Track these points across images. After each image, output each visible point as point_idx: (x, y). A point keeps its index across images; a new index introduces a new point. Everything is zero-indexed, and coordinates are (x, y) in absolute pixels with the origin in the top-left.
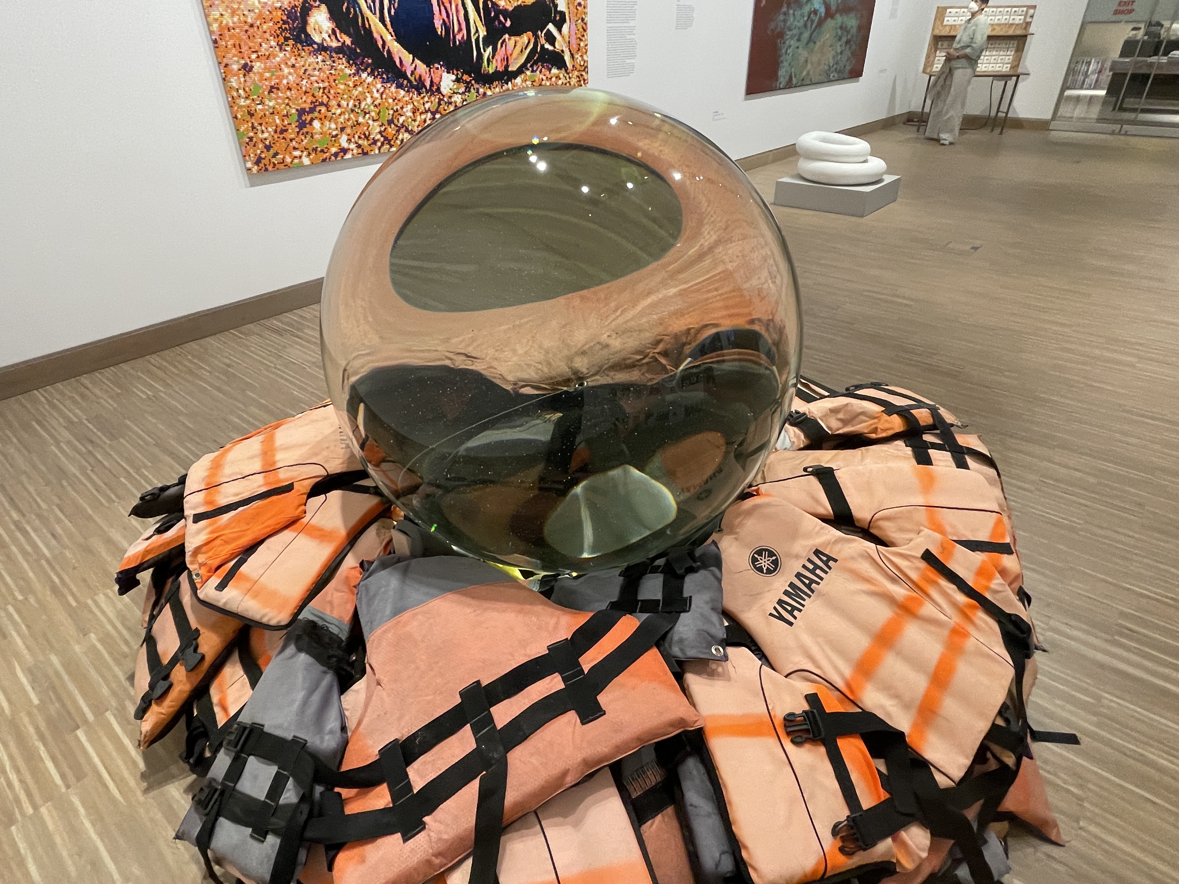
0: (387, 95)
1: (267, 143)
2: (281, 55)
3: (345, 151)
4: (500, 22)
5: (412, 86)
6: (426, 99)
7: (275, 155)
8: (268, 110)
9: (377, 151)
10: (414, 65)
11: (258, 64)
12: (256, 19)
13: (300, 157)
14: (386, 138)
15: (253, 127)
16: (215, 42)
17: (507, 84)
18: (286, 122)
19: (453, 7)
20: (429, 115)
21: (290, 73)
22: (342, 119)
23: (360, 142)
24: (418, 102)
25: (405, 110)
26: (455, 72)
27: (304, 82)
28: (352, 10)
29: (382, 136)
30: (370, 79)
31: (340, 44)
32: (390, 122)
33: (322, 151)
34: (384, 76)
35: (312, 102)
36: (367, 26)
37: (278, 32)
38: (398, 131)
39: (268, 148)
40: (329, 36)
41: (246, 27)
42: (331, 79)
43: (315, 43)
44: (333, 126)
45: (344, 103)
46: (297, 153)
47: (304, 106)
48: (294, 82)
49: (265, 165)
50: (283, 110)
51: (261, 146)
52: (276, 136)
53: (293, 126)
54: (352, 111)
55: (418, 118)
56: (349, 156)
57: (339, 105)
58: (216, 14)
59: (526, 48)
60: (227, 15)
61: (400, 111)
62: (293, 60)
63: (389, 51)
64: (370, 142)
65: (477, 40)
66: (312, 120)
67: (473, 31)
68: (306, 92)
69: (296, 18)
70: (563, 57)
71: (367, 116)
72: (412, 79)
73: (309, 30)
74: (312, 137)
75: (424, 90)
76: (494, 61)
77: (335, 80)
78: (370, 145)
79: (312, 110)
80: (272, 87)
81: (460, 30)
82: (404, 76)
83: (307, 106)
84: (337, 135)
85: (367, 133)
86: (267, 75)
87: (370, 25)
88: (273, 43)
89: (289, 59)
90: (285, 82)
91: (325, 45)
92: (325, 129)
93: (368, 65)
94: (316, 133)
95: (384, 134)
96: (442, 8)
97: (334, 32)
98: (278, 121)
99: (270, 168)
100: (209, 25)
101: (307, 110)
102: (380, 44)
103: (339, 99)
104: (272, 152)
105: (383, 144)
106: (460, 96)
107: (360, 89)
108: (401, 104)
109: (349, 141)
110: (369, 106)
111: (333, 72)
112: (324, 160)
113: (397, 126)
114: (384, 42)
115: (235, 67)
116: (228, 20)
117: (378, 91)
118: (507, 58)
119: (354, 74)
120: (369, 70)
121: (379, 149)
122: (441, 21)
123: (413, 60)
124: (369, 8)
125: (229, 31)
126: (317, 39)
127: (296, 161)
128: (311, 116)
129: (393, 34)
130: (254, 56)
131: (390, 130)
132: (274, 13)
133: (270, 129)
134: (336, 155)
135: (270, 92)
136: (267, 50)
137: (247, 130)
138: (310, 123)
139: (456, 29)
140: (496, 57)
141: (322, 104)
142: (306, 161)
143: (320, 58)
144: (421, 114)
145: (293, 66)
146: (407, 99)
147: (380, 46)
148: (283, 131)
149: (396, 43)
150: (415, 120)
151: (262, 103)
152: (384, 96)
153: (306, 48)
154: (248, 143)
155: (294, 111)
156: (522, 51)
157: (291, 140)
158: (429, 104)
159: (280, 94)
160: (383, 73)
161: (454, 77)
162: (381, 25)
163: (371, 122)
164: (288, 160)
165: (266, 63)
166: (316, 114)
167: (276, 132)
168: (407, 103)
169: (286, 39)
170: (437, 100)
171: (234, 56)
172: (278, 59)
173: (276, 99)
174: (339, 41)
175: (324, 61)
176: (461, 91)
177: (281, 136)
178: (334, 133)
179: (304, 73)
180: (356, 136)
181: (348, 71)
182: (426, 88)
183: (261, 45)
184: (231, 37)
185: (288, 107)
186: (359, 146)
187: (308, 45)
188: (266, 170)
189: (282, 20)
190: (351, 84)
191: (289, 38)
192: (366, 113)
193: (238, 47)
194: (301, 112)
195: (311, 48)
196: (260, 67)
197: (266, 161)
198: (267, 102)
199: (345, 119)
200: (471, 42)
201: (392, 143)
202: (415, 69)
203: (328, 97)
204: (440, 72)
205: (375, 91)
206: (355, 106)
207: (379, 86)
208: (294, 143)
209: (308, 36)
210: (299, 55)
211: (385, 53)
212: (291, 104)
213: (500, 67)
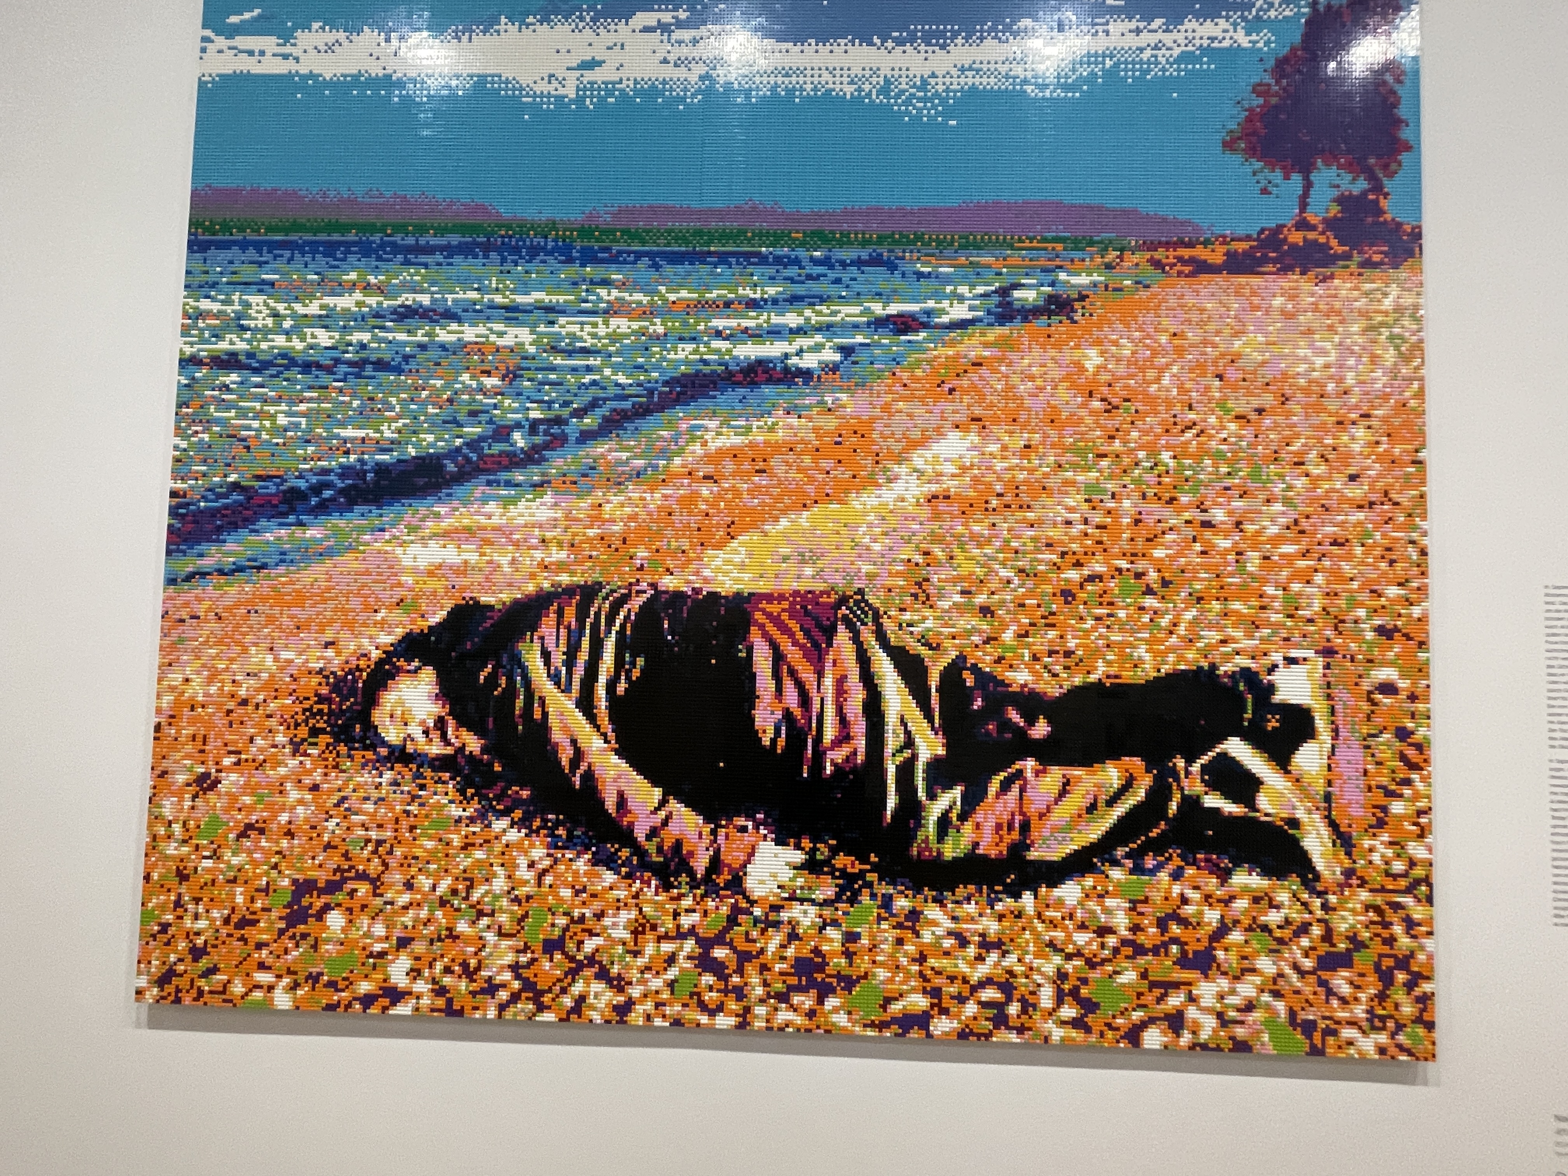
0: (557, 877)
1: (200, 941)
2: (293, 763)
3: (395, 995)
4: (1006, 725)
5: (645, 864)
6: (687, 902)
7: (213, 970)
8: (221, 871)
9: (492, 1014)
10: (662, 814)
11: (233, 777)
12: (258, 690)
13: (271, 988)
14: (528, 985)
15: (178, 904)
16: (158, 728)
17: (1017, 896)
18: (259, 904)
19: (829, 681)
20: (689, 945)
21: (301, 802)
22: (407, 919)
23: (447, 980)
24: (659, 906)
25: (607, 921)
26: (806, 843)
27: (331, 824)
28: (503, 681)
29: (518, 977)
30: (514, 835)
31: (449, 750)
32: (551, 946)
33: (332, 984)
34: (561, 831)
35: (338, 869)
36: (537, 715)
37: (300, 718)
38: (573, 973)
39: (197, 953)
40: (426, 732)
41: (231, 705)
42: (404, 824)
43: (384, 743)
44: (379, 930)
45: (424, 882)
46: (264, 978)
47: (312, 874)
48: (307, 820)
49: (178, 990)
50: (260, 876)
51: (182, 945)
52: (224, 931)
53: (274, 914)
54: (443, 903)
55: (650, 949)
56: (404, 1009)
57: (409, 886)
58: (175, 678)
59: (1111, 802)
60: (196, 681)
61: (590, 924)
62: (317, 776)
63: (589, 776)
64: (474, 986)
65: (906, 771)
66: (327, 908)
67: (892, 741)
68: (328, 846)
69: (353, 692)
70: (1295, 842)
71: (485, 921)
72: (651, 847)
73: (379, 716)
74: (315, 947)
75: (684, 878)
76: (968, 827)
77: (412, 828)
78: (474, 994)
79: (333, 887)
80: (249, 827)
81: (843, 737)
82: (627, 837)
83: (322, 877)
84: (382, 955)
85: (473, 962)
86: (247, 800)
87: (545, 715)
88: (281, 739)
89: (309, 772)
90: (284, 818)
91: (410, 748)
92: (354, 934)
93: (518, 803)
94: (327, 941)
95: (525, 973)
96: (789, 686)
97: (440, 723)
98: (240, 899)
99: (187, 1000)
100: (159, 696)
101: (321, 884)
102: (565, 757)
103: (414, 870)
104: (204, 963)
105: (515, 998)
106: (813, 910)
107: (479, 854)
108: (597, 906)
109: (415, 973)
110: (496, 897)
111: (414, 808)
112: (331, 1007)
113: (572, 959)
114: (578, 755)
115: (181, 778)
116: (197, 690)
117: (531, 865)
118: (1025, 827)
119: (472, 820)
120: (518, 814)
121: (502, 1008)
122: (779, 715)
123: (663, 803)
124: (555, 678)
125: (193, 708)
126: (392, 735)
127: (258, 995)
128: (324, 899)
129: (611, 735)
130: (227, 761)
131: (547, 965)
132: (303, 681)
133: (215, 914)
134: (368, 1000)
135: (242, 835)
136: (261, 750)
137: (163, 907)
138: (320, 916)
139: (829, 734)
140: (979, 815)
141: (363, 877)
142: (282, 1000)
143: (388, 775)
144: (659, 939)
145: (315, 788)
146: (622, 894)
147: (565, 762)
148: (244, 923)
149: (614, 759)
150: (636, 954)
151: (215, 856)
152: (548, 879)
153: (358, 754)
154: (154, 937)
155: (286, 882)
156: (1092, 808)
157: (259, 946)
158: (695, 917)
159: (264, 843)
160: (557, 824)
161: (799, 857)
162: (579, 715)
163: (491, 937)
164: (238, 988)
165: (251, 776)
166: (340, 897)
167: (227, 921)
168: (619, 905)
169: (315, 732)
170: (725, 910)
171: (187, 756)
172: (282, 771)
173: (250, 852)
174: (448, 743)
175: (395, 783)
176: (819, 896)
177: (238, 933)
178: (378, 947)
179: (337, 805)
180: (439, 966)
181: (456, 811)
182: (691, 873)
183: (251, 740)
184: (192, 722)
185: (274, 873)
186: (440, 991)
187: (366, 748)
188: (178, 1001)
189: (316, 695)
190: (456, 840)
191: (323, 731)
192: (481, 914)
193: (200, 739)
194: (304, 887)
195: (370, 755)
196: (233, 783)
197: (184, 982)
198: (227, 855)
199: (416, 920)
200: (883, 772)
201: (546, 999)
202: (665, 822)
203: (385, 865)
204: (748, 838)
205: (523, 862)
206: (454, 892)
207: (538, 852)
208: (264, 952)
209: (370, 728)
210: (336, 767)
211: (577, 780)
212: (283, 866)
213: (989, 847)
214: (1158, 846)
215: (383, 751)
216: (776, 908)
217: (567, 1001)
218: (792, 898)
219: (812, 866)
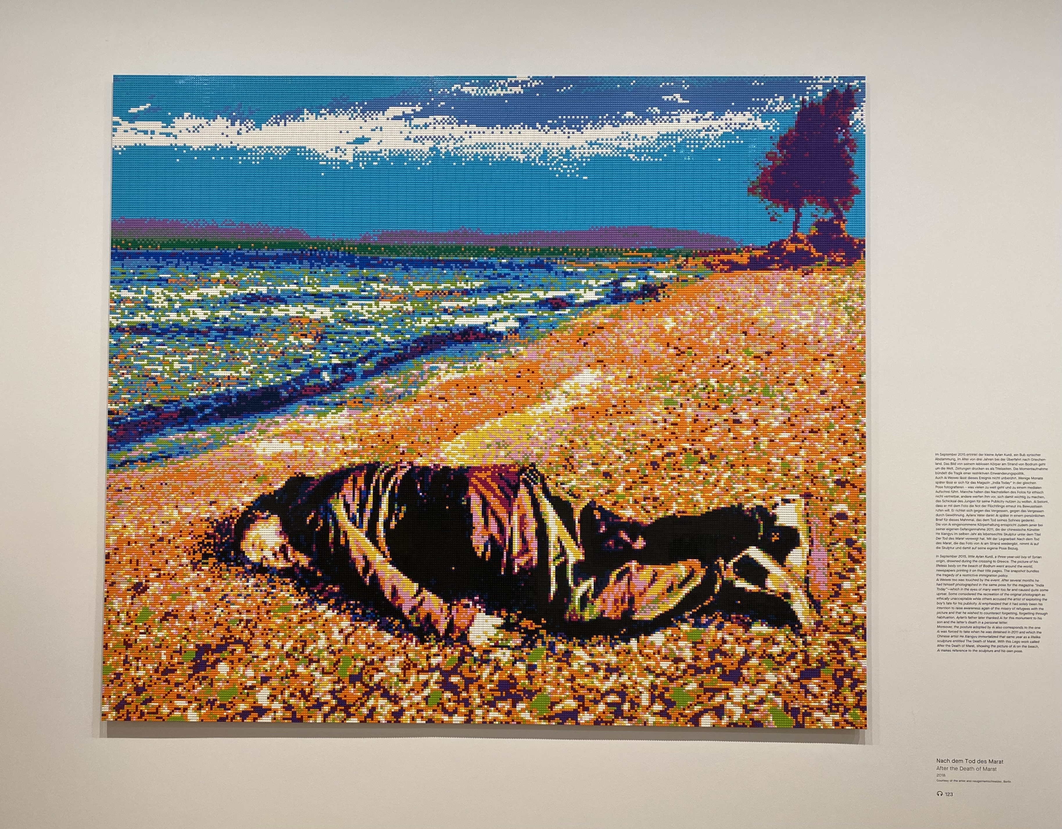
0: (356, 638)
1: (140, 683)
2: (193, 575)
3: (261, 711)
4: (620, 541)
5: (409, 629)
6: (435, 650)
7: (150, 700)
8: (152, 641)
9: (320, 720)
10: (419, 598)
11: (156, 584)
12: (169, 532)
13: (185, 709)
14: (341, 702)
15: (126, 661)
16: (108, 556)
17: (627, 641)
18: (176, 660)
19: (515, 518)
20: (436, 675)
21: (199, 598)
22: (267, 666)
23: (292, 701)
24: (418, 653)
25: (387, 663)
26: (504, 613)
27: (218, 611)
28: (321, 522)
29: (335, 697)
30: (330, 614)
31: (289, 565)
32: (354, 679)
33: (223, 706)
34: (358, 611)
35: (224, 638)
36: (342, 542)
37: (196, 548)
38: (368, 694)
39: (139, 690)
40: (275, 554)
41: (153, 541)
42: (263, 610)
43: (249, 562)
44: (250, 673)
45: (276, 644)
46: (181, 703)
47: (208, 641)
48: (203, 609)
49: (128, 713)
50: (176, 644)
51: (129, 686)
52: (155, 677)
53: (185, 666)
54: (288, 655)
55: (413, 679)
56: (266, 719)
57: (267, 646)
58: (118, 526)
59: (681, 586)
60: (131, 527)
61: (377, 665)
62: (209, 583)
63: (375, 578)
64: (309, 704)
65: (561, 569)
66: (218, 661)
67: (553, 553)
68: (217, 624)
69: (229, 531)
70: (788, 606)
71: (314, 665)
72: (412, 618)
73: (245, 546)
74: (211, 684)
76: (598, 602)
77: (268, 612)
78: (308, 708)
79: (220, 648)
80: (168, 614)
81: (525, 550)
82: (398, 613)
83: (214, 643)
84: (252, 687)
85: (307, 690)
86: (166, 598)
87: (347, 542)
88: (185, 561)
89: (204, 580)
90: (189, 608)
91: (265, 564)
92: (235, 676)
93: (332, 594)
94: (219, 680)
95: (339, 695)
96: (492, 520)
97: (283, 549)
98: (164, 658)
99: (134, 718)
100: (107, 537)
101: (214, 647)
102: (360, 566)
103: (270, 637)
104: (143, 696)
105: (333, 710)
106: (508, 653)
107: (309, 626)
108: (381, 654)
109: (272, 698)
110: (320, 651)
111: (269, 600)
112: (222, 719)
113: (367, 686)
114: (368, 565)
115: (124, 586)
116: (131, 532)
117: (341, 631)
118: (632, 601)
119: (304, 606)
120: (332, 601)
121: (326, 716)
122: (486, 538)
123: (419, 592)
124: (352, 519)
125: (129, 544)
126: (254, 557)
127: (177, 714)
128: (216, 656)
129: (387, 553)
130: (152, 575)
131: (352, 690)
132: (197, 526)
133: (149, 667)
134: (244, 715)
135: (164, 619)
136: (173, 568)
137: (116, 664)
138: (214, 665)
139: (516, 548)
140: (604, 595)
141: (239, 642)
142: (192, 716)
143: (252, 581)
144: (418, 672)
145: (207, 590)
146: (396, 647)
147: (360, 569)
148: (166, 671)
149: (390, 567)
150: (405, 681)
151: (148, 632)
152: (351, 640)
153: (233, 569)
154: (112, 681)
155: (192, 647)
156: (670, 589)
157: (177, 685)
158: (440, 659)
159: (177, 624)
160: (356, 606)
161: (499, 621)
162: (368, 541)
163: (318, 675)
164: (165, 710)
165: (167, 584)
166: (226, 654)
167: (156, 671)
168: (394, 653)
169: (206, 556)
170: (457, 654)
171: (127, 573)
172: (187, 580)
173: (169, 629)
174: (288, 560)
175: (257, 585)
176: (511, 644)
177: (164, 678)
178: (249, 683)
179: (222, 600)
180: (287, 693)
181: (294, 601)
182: (437, 633)
183: (167, 562)
184: (128, 552)
185: (184, 642)
186: (288, 707)
187: (238, 565)
188: (129, 719)
189: (206, 533)
190: (295, 618)
191: (211, 555)
192: (311, 661)
193: (134, 562)
194: (203, 649)
195: (240, 569)
196: (158, 588)
197: (132, 708)
198: (155, 631)
199: (272, 666)
200: (548, 570)
201: (352, 710)
202: (421, 603)
203: (252, 634)
204: (470, 611)
205: (336, 630)
206: (295, 649)
207: (345, 624)
208: (180, 689)
209: (240, 553)
210: (220, 577)
211: (367, 580)
212: (190, 637)
213: (611, 613)
214: (708, 611)
215: (249, 567)
216: (487, 652)
217: (365, 711)
218: (496, 646)
219: (507, 627)
